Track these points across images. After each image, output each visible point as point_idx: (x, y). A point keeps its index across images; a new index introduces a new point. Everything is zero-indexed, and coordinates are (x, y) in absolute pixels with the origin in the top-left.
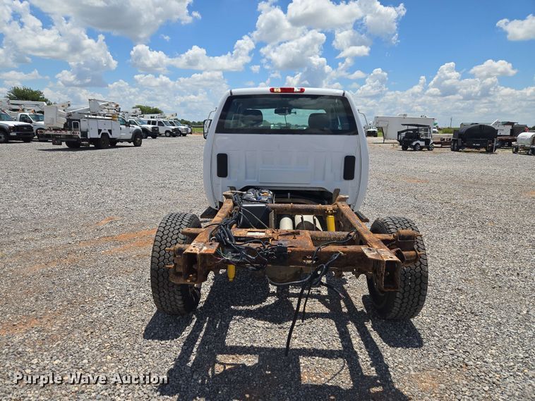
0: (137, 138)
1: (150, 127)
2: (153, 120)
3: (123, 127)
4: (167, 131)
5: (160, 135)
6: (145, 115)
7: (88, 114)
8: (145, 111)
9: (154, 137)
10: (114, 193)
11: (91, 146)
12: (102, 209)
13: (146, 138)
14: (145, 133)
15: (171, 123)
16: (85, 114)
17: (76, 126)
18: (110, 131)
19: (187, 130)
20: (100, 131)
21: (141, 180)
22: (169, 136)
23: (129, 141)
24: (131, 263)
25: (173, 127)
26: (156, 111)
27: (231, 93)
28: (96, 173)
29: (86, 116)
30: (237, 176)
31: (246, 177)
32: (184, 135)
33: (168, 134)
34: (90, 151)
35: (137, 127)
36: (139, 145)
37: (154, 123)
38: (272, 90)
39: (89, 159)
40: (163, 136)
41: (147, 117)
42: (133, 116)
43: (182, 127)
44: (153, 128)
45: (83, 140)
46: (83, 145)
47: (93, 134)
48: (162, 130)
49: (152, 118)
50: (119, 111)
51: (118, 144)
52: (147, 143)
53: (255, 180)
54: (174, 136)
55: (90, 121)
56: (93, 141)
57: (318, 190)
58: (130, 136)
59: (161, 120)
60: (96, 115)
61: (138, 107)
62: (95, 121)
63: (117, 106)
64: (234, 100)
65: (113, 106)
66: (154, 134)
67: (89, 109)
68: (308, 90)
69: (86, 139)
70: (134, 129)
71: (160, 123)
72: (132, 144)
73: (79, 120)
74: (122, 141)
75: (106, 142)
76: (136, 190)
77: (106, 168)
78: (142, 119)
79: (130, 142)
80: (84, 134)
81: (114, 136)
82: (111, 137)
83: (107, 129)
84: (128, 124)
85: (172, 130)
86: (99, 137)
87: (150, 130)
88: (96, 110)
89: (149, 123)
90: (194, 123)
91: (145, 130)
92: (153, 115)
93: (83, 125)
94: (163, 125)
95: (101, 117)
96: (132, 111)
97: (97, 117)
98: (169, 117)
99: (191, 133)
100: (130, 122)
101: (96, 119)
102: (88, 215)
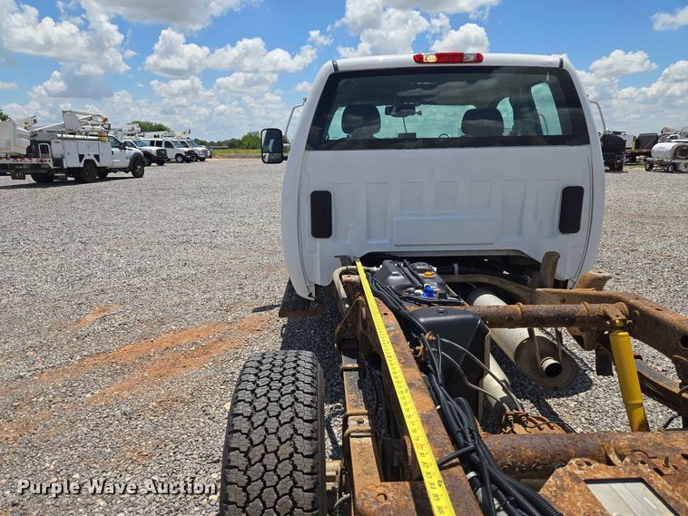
0: (137, 165)
1: (154, 149)
2: (157, 139)
3: (116, 150)
4: (178, 155)
5: (169, 161)
6: (147, 134)
7: (62, 133)
8: (146, 128)
9: (161, 163)
10: (106, 256)
11: (69, 179)
12: (88, 289)
13: (149, 165)
14: (147, 159)
15: (183, 143)
16: (59, 132)
17: (45, 150)
18: (97, 157)
19: (205, 152)
20: (81, 157)
21: (149, 232)
22: (182, 162)
23: (126, 170)
24: (148, 428)
25: (187, 149)
26: (160, 128)
27: (335, 67)
28: (78, 222)
29: (59, 135)
30: (351, 234)
31: (368, 236)
32: (202, 160)
33: (180, 159)
34: (69, 187)
35: (135, 150)
36: (141, 176)
37: (159, 144)
38: (419, 59)
39: (67, 200)
40: (174, 162)
41: (149, 136)
42: (128, 135)
43: (199, 149)
44: (158, 151)
45: (57, 171)
46: (57, 178)
47: (72, 162)
48: (171, 153)
49: (155, 136)
50: (109, 129)
51: (110, 175)
52: (151, 171)
53: (387, 241)
54: (188, 161)
55: (66, 142)
56: (71, 171)
57: (505, 254)
58: (126, 163)
59: (169, 139)
60: (74, 134)
61: (136, 122)
62: (73, 143)
63: (105, 120)
64: (342, 82)
65: (100, 120)
66: (161, 159)
67: (64, 126)
68: (490, 58)
69: (61, 170)
70: (132, 153)
71: (168, 144)
72: (130, 174)
73: (50, 143)
74: (115, 170)
75: (91, 172)
76: (142, 250)
77: (93, 212)
78: (142, 139)
79: (127, 172)
80: (58, 162)
81: (102, 163)
82: (98, 165)
83: (92, 154)
84: (122, 146)
85: (186, 152)
86: (82, 165)
87: (155, 154)
88: (74, 126)
89: (152, 143)
90: (212, 143)
91: (147, 154)
92: (156, 133)
93: (56, 149)
94: (173, 147)
95: (82, 137)
96: (127, 128)
97: (76, 136)
98: (179, 135)
99: (210, 157)
100: (126, 144)
101: (74, 139)
102: (62, 303)
